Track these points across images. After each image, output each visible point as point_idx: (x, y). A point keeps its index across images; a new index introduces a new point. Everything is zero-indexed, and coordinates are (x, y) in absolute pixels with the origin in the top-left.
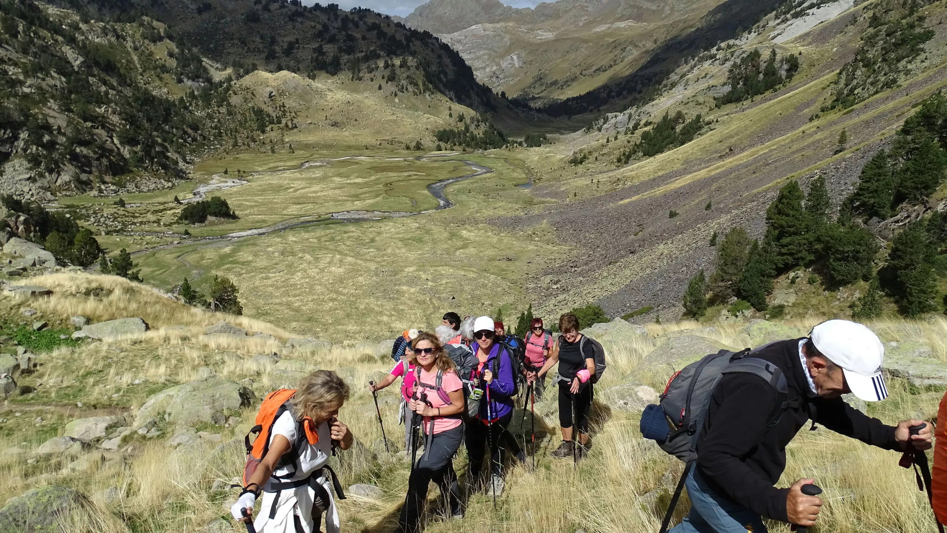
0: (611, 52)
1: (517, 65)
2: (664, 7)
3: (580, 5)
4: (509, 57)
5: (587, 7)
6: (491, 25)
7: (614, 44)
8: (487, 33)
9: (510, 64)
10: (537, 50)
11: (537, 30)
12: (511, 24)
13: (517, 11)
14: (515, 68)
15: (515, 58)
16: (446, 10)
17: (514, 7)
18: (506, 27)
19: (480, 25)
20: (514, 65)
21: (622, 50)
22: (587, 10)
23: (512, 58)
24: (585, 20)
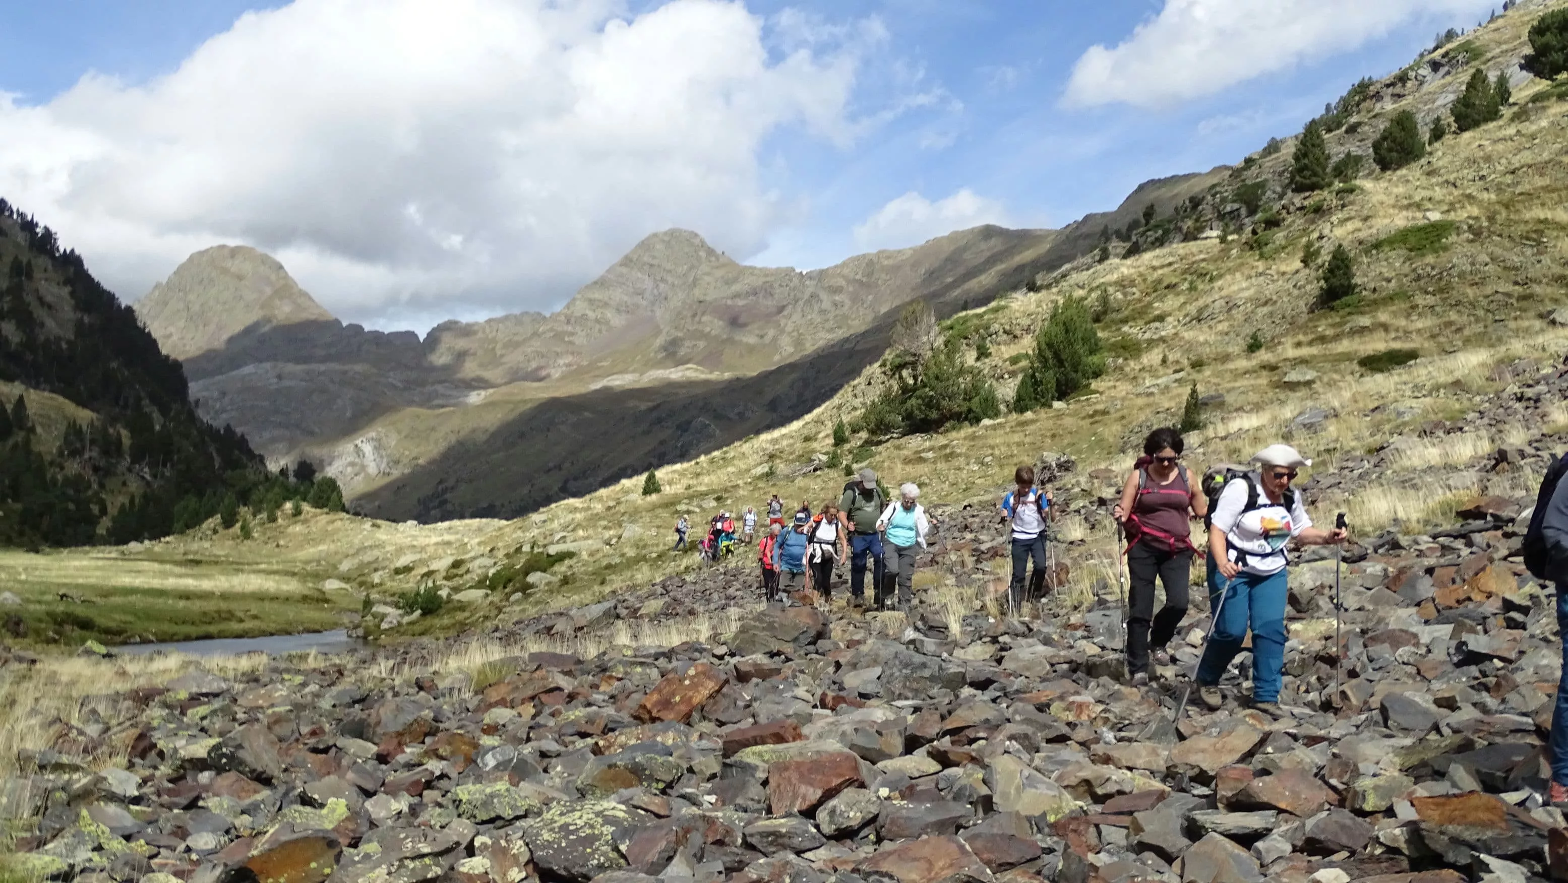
0: (646, 433)
1: (372, 469)
2: (775, 339)
3: (551, 330)
4: (350, 447)
5: (572, 334)
6: (299, 368)
7: (655, 414)
8: (287, 383)
9: (352, 464)
10: (433, 429)
11: (433, 384)
12: (359, 368)
13: (377, 337)
14: (368, 475)
15: (367, 448)
16: (172, 329)
17: (367, 327)
18: (345, 373)
19: (267, 365)
20: (363, 467)
21: (679, 427)
22: (571, 343)
23: (358, 450)
24: (568, 365)
